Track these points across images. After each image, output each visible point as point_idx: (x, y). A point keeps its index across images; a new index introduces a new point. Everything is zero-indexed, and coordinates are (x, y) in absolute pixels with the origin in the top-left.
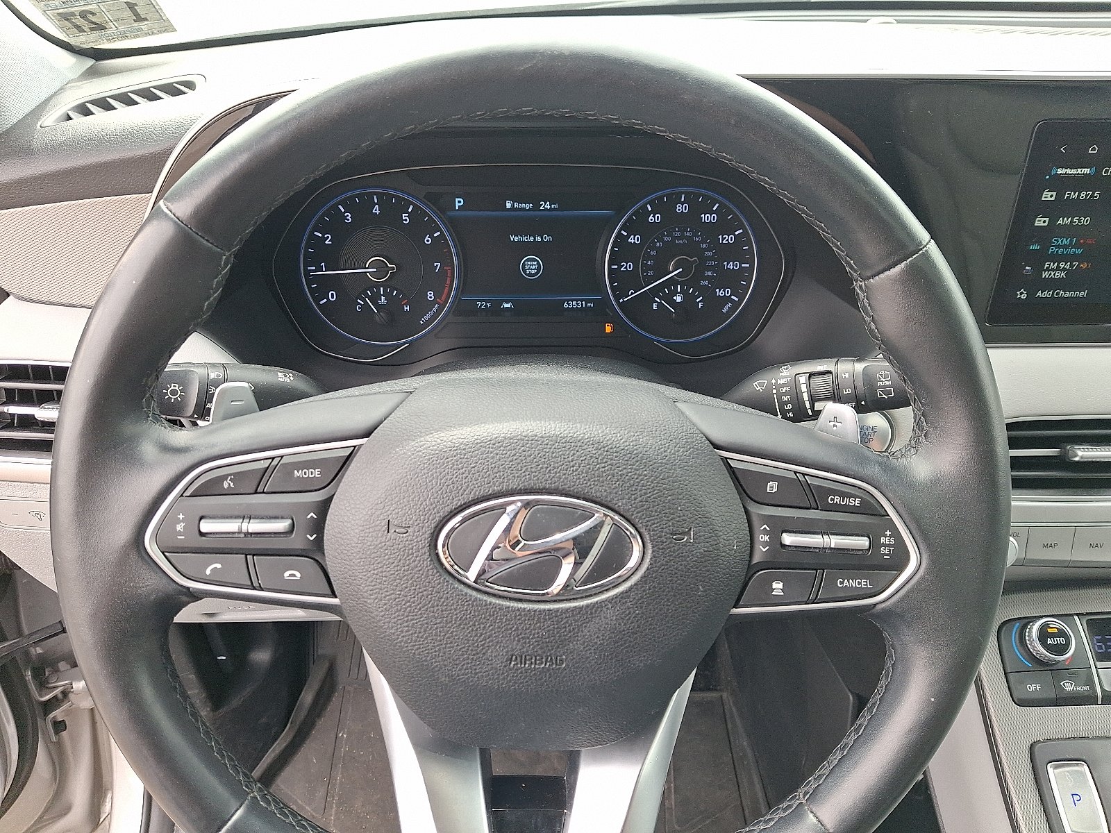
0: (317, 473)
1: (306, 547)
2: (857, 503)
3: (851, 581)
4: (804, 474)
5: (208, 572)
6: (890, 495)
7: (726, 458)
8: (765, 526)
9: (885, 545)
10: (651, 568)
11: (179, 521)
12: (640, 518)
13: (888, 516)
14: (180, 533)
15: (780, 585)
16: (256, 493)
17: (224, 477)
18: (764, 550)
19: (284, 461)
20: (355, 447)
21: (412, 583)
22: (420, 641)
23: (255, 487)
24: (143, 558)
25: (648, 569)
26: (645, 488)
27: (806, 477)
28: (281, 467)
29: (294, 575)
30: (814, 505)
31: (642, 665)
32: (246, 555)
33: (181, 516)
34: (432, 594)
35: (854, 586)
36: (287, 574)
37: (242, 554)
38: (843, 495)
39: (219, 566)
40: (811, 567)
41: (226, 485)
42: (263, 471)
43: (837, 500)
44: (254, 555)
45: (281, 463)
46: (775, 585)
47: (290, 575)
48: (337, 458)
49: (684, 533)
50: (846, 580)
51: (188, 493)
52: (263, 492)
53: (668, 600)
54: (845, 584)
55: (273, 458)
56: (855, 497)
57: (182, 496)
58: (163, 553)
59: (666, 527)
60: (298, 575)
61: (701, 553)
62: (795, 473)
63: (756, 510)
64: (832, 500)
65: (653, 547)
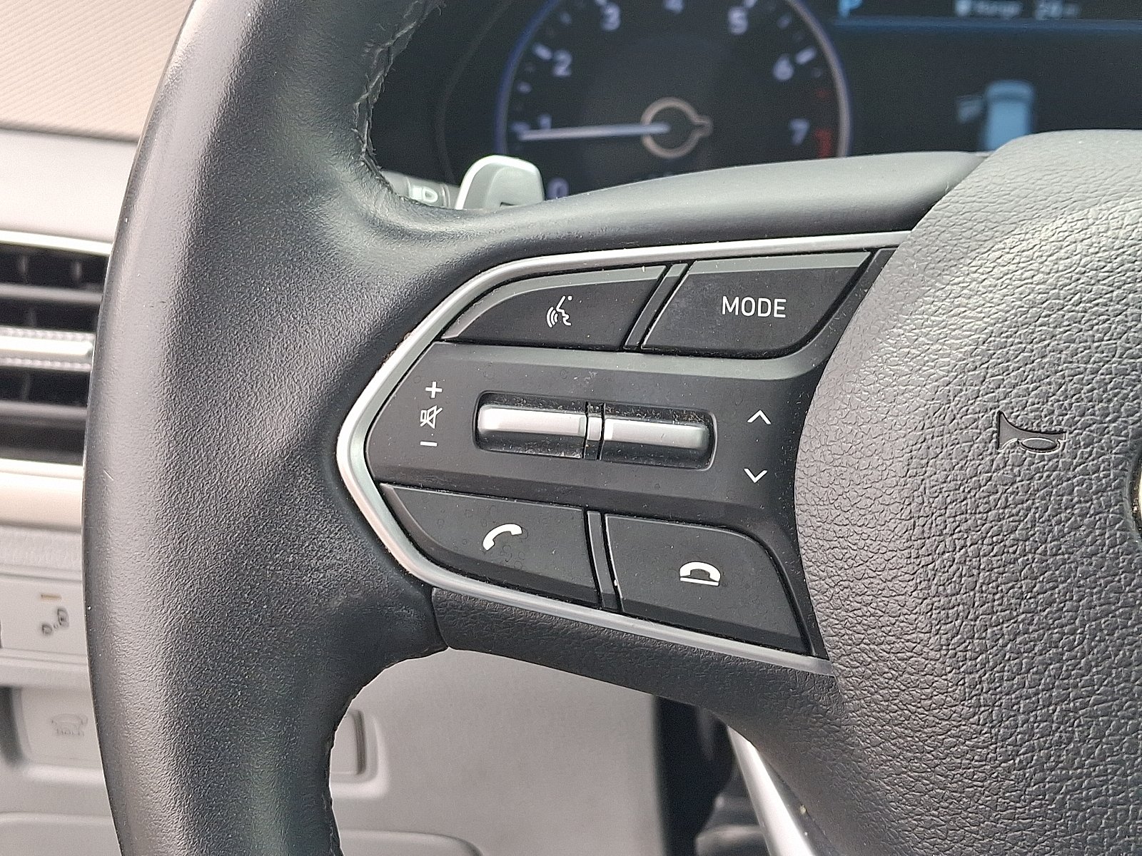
0: (776, 308)
1: (741, 502)
5: (488, 543)
11: (428, 402)
14: (427, 433)
16: (621, 348)
17: (549, 298)
19: (695, 270)
20: (873, 250)
21: (1068, 590)
22: (1082, 766)
23: (620, 331)
24: (327, 494)
28: (690, 284)
29: (705, 575)
32: (586, 510)
33: (434, 390)
34: (1125, 627)
36: (686, 570)
37: (577, 506)
39: (515, 530)
41: (551, 319)
42: (646, 289)
44: (603, 513)
45: (688, 273)
47: (694, 574)
48: (830, 274)
51: (454, 333)
52: (638, 350)
55: (668, 264)
57: (438, 338)
58: (377, 483)
60: (715, 574)
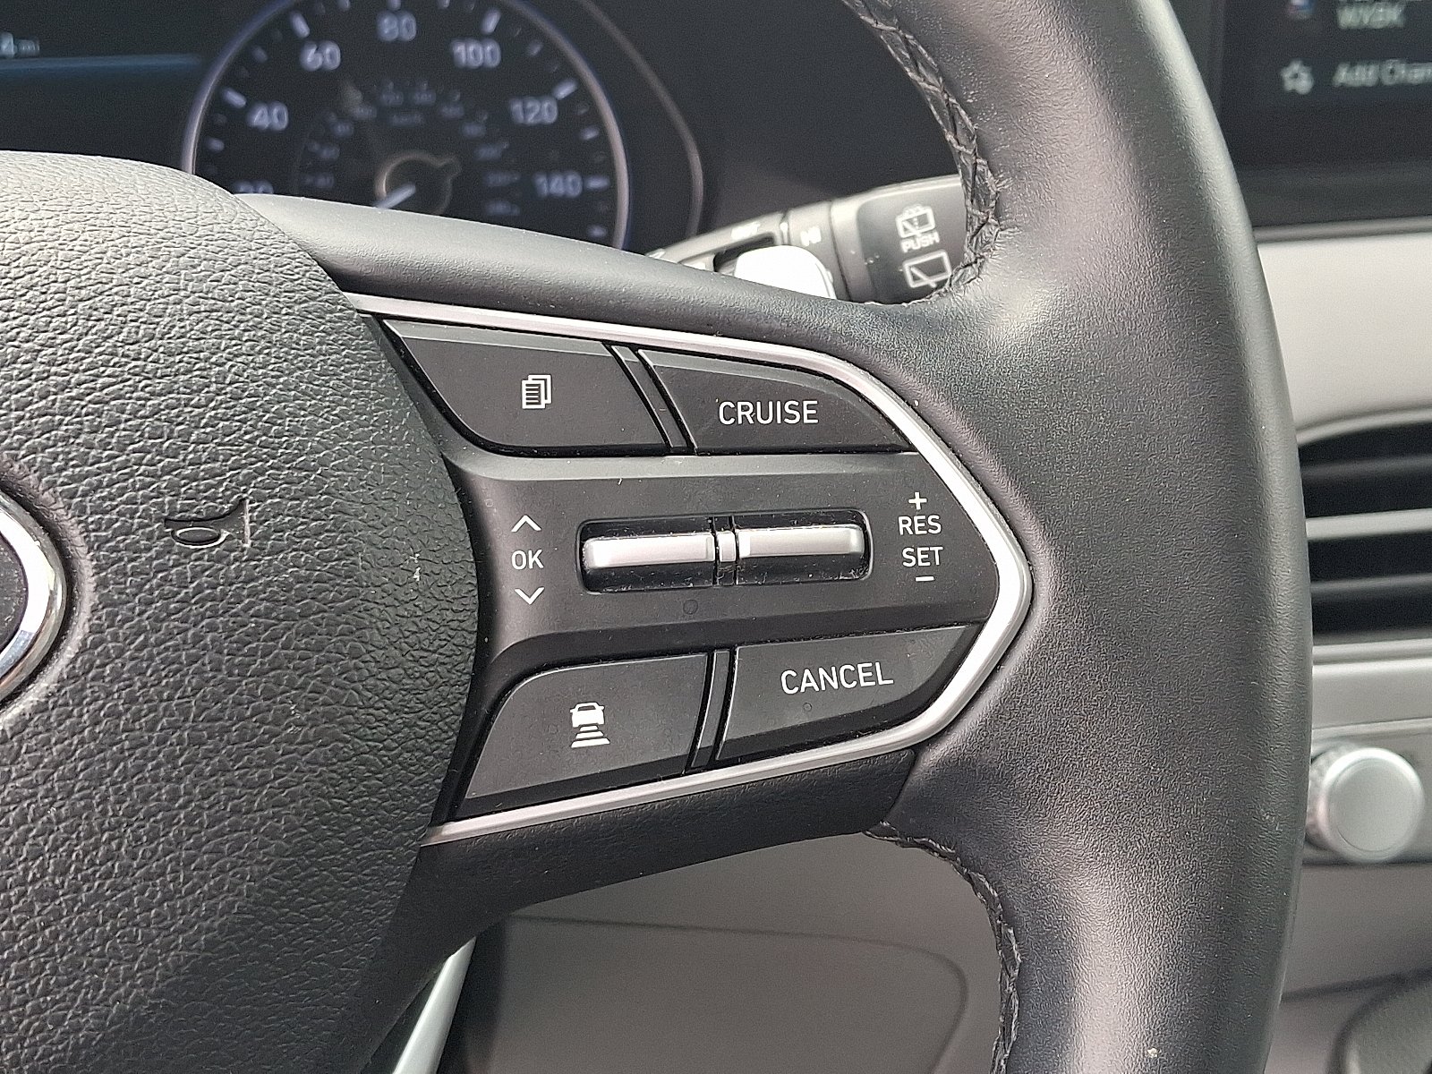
2: (807, 414)
3: (822, 671)
4: (634, 347)
6: (908, 380)
7: (379, 317)
8: (525, 519)
9: (916, 541)
10: (95, 645)
12: (46, 469)
13: (912, 448)
15: (596, 715)
18: (530, 601)
25: (83, 650)
26: (60, 369)
27: (640, 351)
30: (675, 440)
31: (89, 1019)
35: (835, 685)
38: (762, 393)
40: (690, 643)
43: (745, 412)
46: (579, 717)
49: (218, 519)
50: (807, 673)
53: (171, 758)
54: (804, 685)
56: (799, 394)
59: (147, 498)
61: (287, 587)
62: (608, 344)
63: (488, 470)
64: (730, 413)
65: (99, 569)
